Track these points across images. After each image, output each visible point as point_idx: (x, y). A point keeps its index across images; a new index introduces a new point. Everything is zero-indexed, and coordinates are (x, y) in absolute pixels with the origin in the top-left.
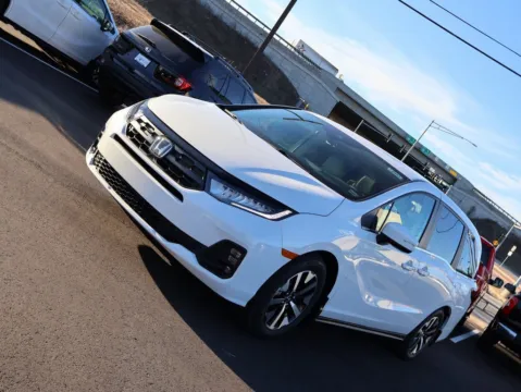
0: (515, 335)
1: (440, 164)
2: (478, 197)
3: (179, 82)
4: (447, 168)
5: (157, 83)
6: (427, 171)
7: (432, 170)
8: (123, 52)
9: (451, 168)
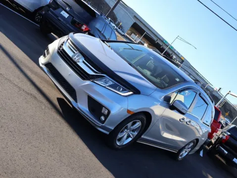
0: (226, 153)
1: (177, 54)
2: (192, 69)
3: (84, 27)
4: (180, 56)
5: (72, 27)
6: (172, 57)
7: (174, 57)
8: (55, 9)
9: (182, 56)
